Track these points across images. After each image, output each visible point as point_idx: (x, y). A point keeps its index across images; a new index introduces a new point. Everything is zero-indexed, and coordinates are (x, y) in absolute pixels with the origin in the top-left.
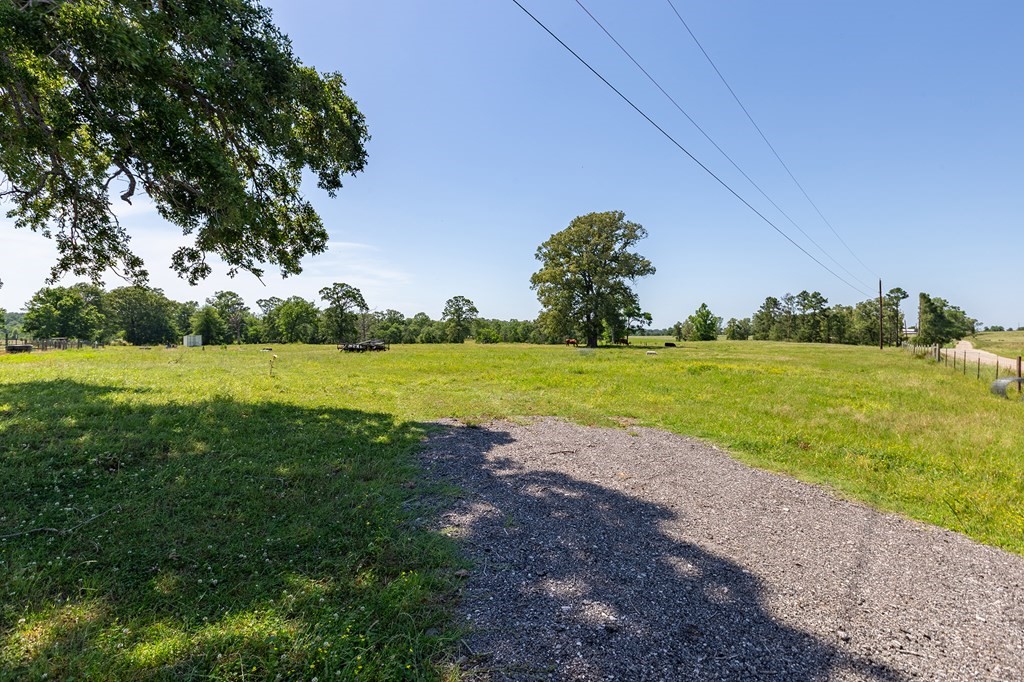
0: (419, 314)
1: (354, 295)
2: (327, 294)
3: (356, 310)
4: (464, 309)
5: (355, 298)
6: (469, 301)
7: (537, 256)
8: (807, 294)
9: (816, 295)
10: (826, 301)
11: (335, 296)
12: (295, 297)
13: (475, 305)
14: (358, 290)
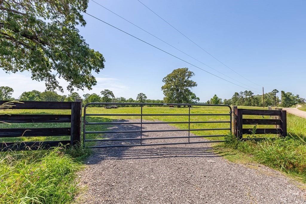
0: (131, 98)
1: (111, 93)
2: (103, 93)
3: (111, 97)
4: (143, 97)
5: (111, 94)
6: (144, 95)
7: (163, 81)
8: (247, 92)
9: (250, 92)
10: (253, 94)
11: (105, 93)
12: (94, 94)
13: (146, 96)
14: (112, 92)
